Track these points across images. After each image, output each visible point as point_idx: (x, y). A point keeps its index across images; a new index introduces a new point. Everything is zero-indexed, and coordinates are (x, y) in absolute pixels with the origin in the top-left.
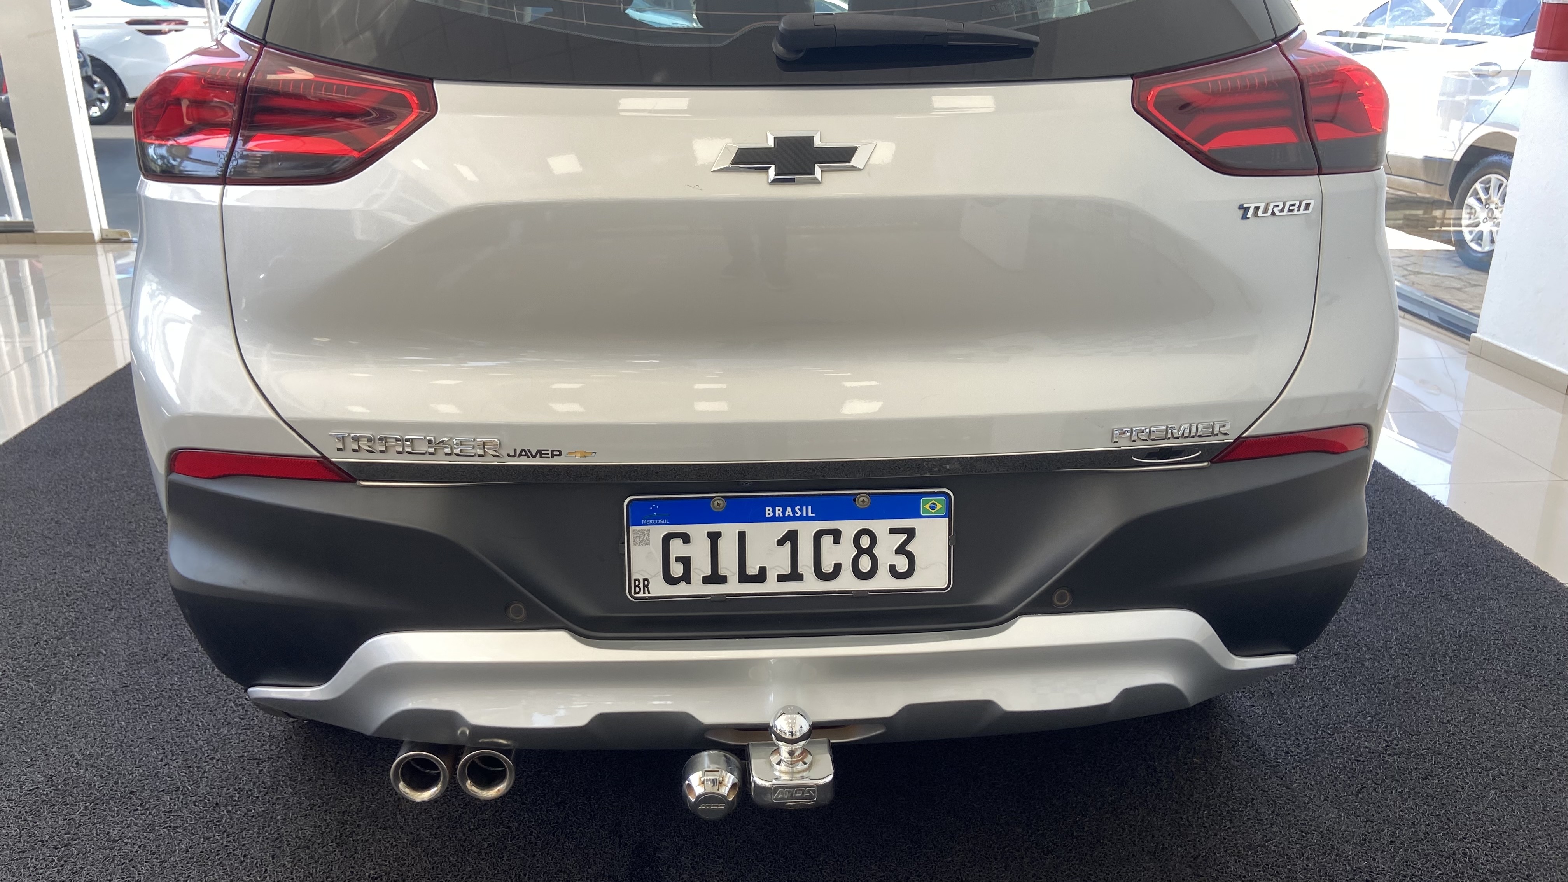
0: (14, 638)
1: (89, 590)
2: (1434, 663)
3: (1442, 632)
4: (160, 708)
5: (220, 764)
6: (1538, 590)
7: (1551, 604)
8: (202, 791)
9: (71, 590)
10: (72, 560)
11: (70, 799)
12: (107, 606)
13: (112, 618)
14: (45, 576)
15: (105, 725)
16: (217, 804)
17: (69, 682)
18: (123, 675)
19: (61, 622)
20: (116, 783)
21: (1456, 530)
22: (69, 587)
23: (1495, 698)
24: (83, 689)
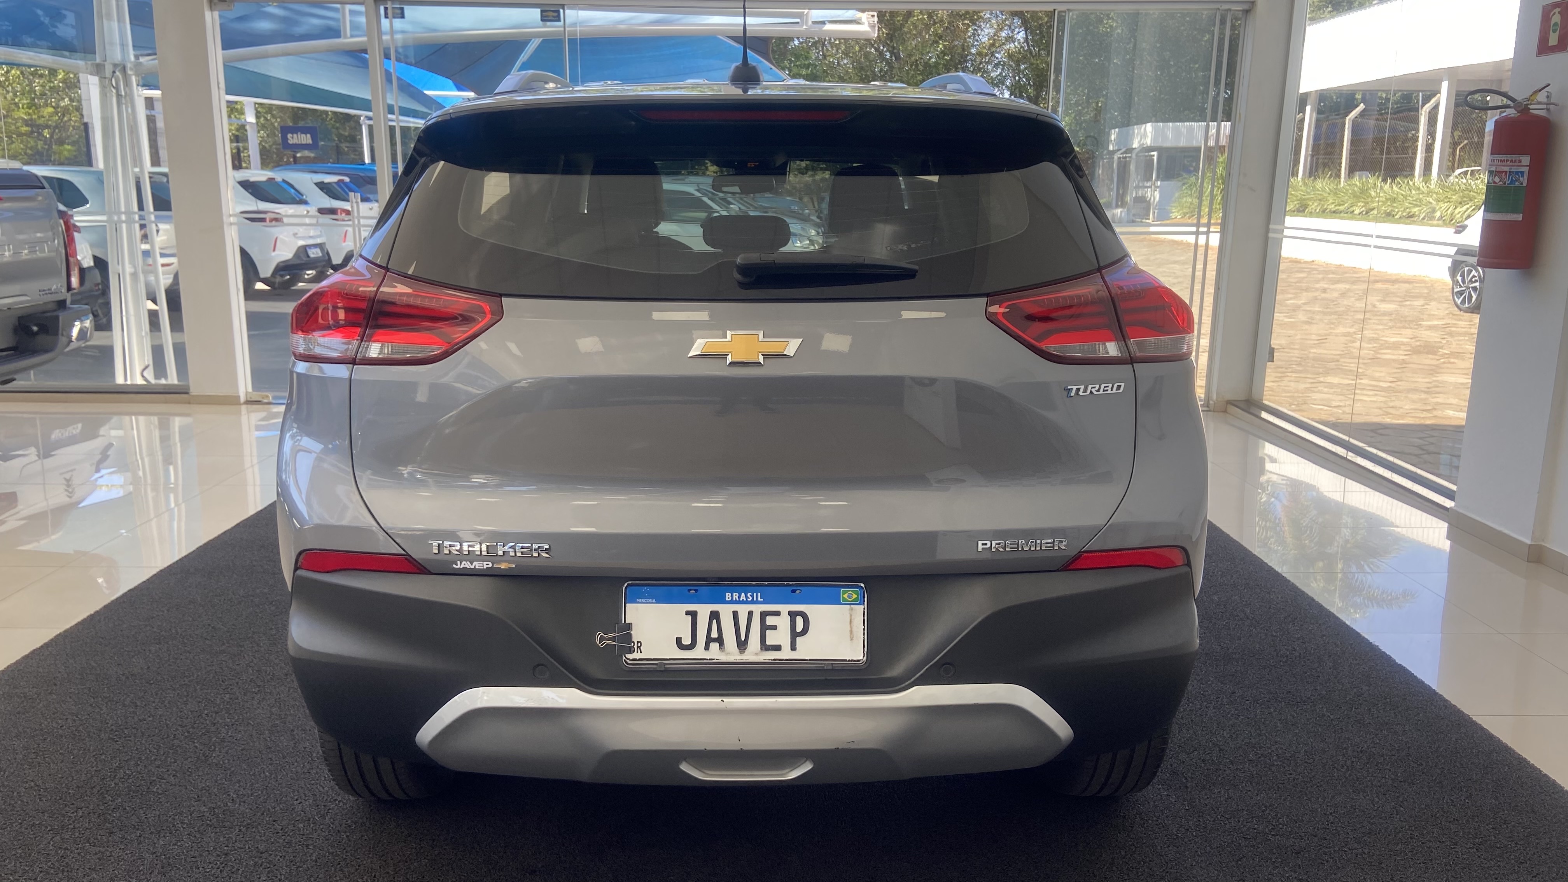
0: (181, 712)
1: (239, 678)
3: (1346, 748)
4: (296, 764)
5: (341, 804)
10: (226, 656)
11: (227, 824)
14: (206, 668)
15: (254, 775)
17: (225, 744)
20: (262, 814)
22: (224, 676)
23: (1377, 799)
24: (236, 749)
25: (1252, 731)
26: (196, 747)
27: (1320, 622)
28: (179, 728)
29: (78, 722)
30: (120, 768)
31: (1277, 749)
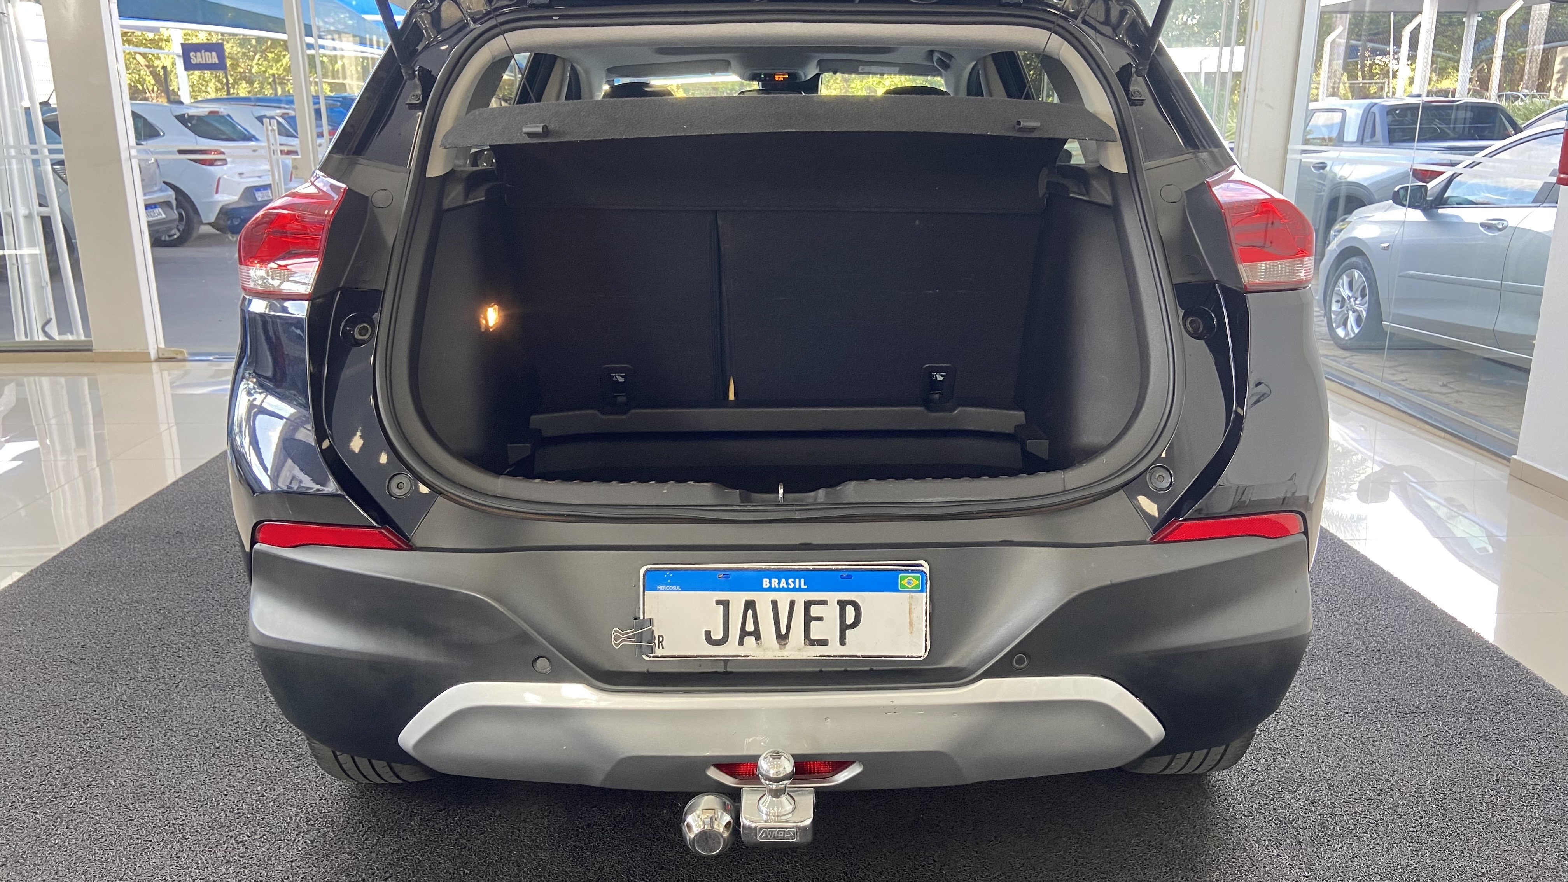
0: (27, 767)
1: (106, 718)
2: (1470, 809)
9: (89, 717)
10: (93, 686)
12: (122, 734)
13: (124, 747)
14: (65, 703)
18: (129, 808)
19: (75, 750)
21: (1496, 665)
22: (87, 714)
25: (1362, 756)
27: (1407, 603)
28: (20, 792)
31: (1397, 782)
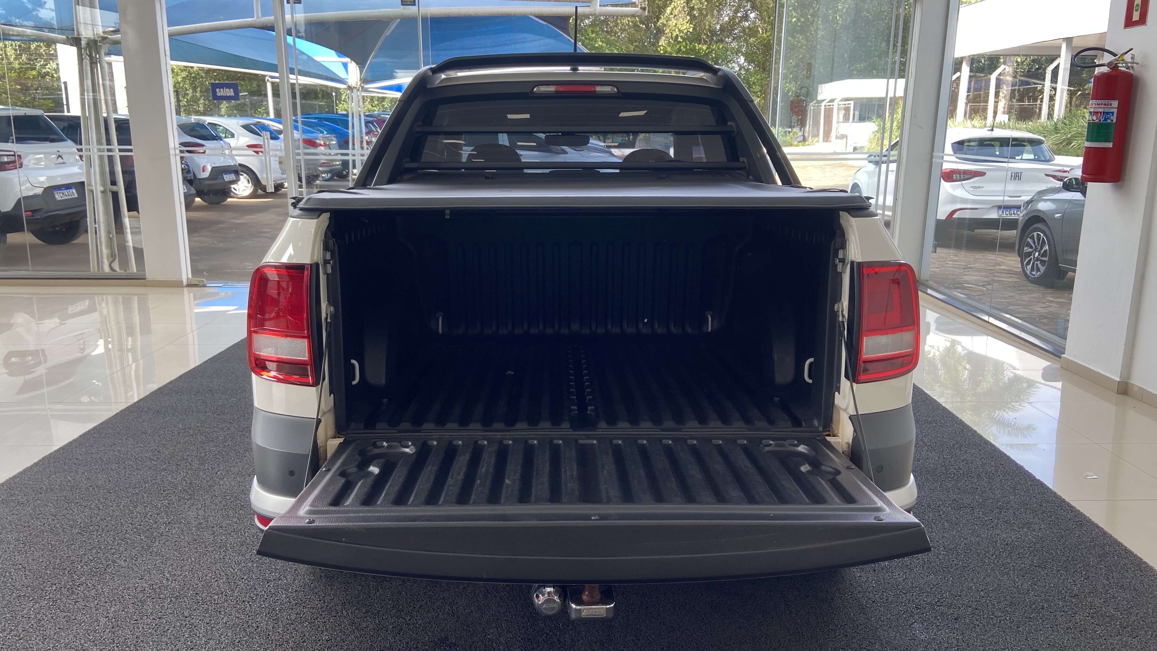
3: (996, 542)
4: (214, 552)
5: (247, 581)
6: (1069, 519)
7: (1075, 528)
8: (235, 594)
11: (162, 596)
15: (183, 560)
16: (244, 601)
17: (163, 537)
22: (165, 487)
26: (142, 540)
29: (56, 521)
30: (85, 555)
